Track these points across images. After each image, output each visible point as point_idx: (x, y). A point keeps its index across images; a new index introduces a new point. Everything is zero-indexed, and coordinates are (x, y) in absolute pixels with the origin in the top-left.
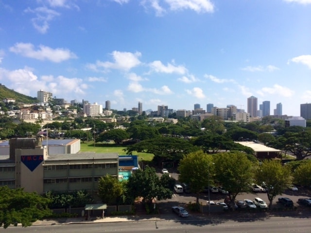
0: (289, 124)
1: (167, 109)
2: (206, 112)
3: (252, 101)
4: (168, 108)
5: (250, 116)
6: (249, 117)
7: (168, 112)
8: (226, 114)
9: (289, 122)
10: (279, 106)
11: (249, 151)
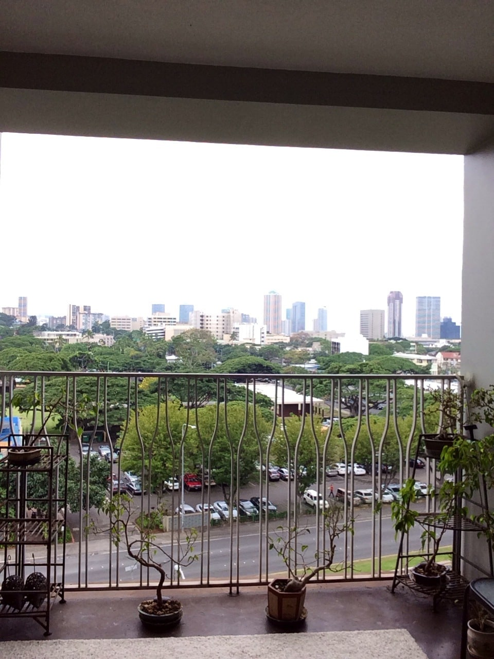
0: (338, 349)
1: (89, 313)
2: (178, 320)
3: (272, 300)
4: (92, 311)
5: (268, 332)
6: (265, 334)
7: (91, 319)
8: (220, 326)
9: (338, 344)
10: (322, 314)
11: (265, 402)
